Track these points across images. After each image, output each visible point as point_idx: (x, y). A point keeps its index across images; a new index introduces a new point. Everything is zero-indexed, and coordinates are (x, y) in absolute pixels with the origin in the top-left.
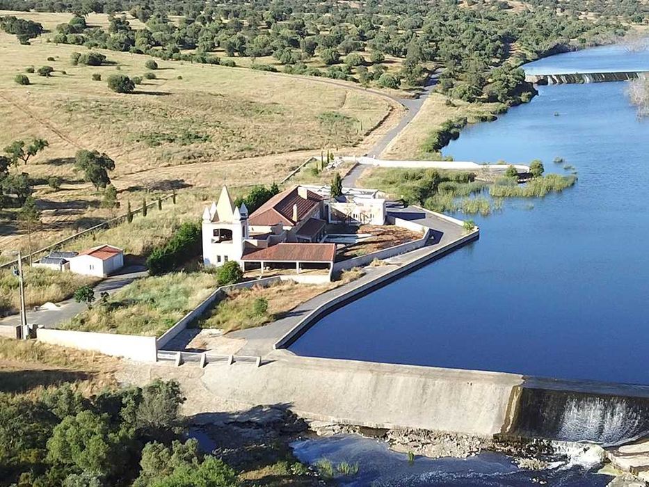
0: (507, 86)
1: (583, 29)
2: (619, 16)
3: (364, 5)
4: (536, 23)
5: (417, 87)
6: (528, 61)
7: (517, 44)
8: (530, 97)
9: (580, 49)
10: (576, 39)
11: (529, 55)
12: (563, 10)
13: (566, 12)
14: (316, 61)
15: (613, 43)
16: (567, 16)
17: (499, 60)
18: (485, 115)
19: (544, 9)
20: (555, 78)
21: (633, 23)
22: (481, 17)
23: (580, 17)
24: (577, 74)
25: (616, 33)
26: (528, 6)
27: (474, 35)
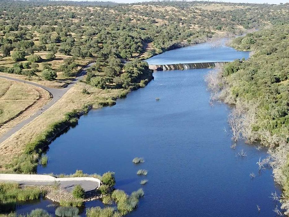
0: (131, 76)
1: (191, 34)
2: (211, 27)
3: (82, 21)
4: (166, 31)
5: (71, 78)
6: (156, 54)
7: (152, 44)
8: (146, 83)
9: (187, 46)
10: (186, 40)
11: (158, 50)
12: (183, 24)
13: (185, 25)
14: (10, 59)
15: (205, 42)
16: (184, 27)
17: (138, 54)
18: (108, 101)
19: (173, 23)
20: (167, 66)
21: (217, 30)
22: (137, 28)
23: (191, 28)
24: (180, 64)
25: (207, 36)
26: (166, 22)
27: (126, 39)
